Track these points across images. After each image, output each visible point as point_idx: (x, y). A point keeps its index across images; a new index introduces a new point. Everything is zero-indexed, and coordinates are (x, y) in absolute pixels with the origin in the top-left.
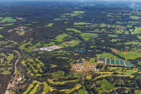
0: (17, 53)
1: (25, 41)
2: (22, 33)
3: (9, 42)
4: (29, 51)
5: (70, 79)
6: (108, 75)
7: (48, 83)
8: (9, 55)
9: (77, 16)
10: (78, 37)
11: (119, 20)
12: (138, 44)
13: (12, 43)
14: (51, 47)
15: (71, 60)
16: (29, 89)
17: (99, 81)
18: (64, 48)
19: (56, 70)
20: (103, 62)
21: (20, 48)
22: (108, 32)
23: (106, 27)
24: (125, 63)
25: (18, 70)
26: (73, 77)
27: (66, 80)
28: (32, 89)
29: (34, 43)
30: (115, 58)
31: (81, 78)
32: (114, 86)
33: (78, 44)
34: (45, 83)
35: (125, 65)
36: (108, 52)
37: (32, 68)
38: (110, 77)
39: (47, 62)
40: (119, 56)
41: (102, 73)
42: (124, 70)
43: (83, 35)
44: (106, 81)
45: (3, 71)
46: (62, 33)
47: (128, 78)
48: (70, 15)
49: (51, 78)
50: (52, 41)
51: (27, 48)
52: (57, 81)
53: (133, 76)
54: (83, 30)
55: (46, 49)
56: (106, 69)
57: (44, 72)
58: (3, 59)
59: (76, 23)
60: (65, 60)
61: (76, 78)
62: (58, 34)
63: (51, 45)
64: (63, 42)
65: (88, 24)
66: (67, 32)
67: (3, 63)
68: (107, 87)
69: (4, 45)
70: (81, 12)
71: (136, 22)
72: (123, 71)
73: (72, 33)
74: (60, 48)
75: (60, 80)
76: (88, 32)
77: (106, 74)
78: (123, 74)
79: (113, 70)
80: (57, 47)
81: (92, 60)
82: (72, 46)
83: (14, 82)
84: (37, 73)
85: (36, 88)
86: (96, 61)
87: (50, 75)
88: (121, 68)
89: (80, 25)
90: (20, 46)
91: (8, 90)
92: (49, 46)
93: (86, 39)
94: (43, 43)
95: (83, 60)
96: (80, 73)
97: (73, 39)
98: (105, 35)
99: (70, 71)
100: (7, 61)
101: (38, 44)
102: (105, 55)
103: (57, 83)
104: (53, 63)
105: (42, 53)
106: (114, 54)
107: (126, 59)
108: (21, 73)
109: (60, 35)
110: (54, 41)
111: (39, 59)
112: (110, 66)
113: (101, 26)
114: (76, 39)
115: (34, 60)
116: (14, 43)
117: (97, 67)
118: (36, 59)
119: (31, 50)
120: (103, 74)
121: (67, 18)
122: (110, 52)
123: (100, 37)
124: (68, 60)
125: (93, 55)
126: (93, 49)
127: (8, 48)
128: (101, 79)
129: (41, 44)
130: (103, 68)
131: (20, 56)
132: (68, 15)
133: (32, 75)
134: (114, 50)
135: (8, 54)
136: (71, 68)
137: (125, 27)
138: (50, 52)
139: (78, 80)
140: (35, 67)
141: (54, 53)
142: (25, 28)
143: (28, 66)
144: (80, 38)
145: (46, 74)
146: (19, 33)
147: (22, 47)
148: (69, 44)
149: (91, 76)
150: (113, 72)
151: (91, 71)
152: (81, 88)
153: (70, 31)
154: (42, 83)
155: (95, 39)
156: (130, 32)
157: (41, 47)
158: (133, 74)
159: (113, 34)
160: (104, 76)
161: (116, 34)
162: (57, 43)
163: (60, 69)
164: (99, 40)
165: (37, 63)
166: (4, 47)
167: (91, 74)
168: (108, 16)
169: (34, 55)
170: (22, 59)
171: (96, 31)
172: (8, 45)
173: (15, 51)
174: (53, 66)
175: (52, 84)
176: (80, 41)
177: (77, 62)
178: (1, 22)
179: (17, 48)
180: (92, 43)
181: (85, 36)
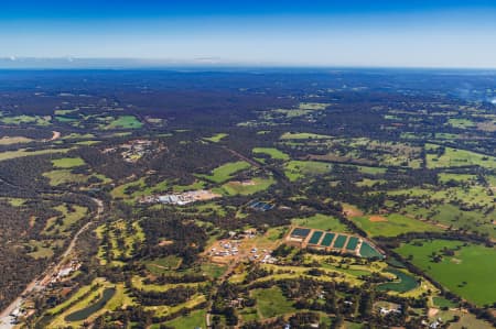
0: (97, 206)
1: (133, 176)
2: (133, 157)
3: (93, 178)
4: (132, 201)
5: (187, 281)
6: (293, 277)
7: (129, 286)
8: (74, 211)
9: (304, 115)
10: (273, 172)
11: (411, 130)
12: (424, 197)
13: (98, 181)
14: (190, 194)
15: (216, 229)
16: (75, 297)
17: (260, 289)
18: (221, 199)
19: (165, 252)
20: (300, 240)
21: (112, 193)
22: (363, 160)
23: (362, 148)
24: (359, 246)
25: (75, 248)
26: (200, 274)
27: (175, 281)
28: (82, 299)
29: (150, 182)
30: (340, 231)
31: (216, 279)
32: (294, 306)
33: (264, 188)
34: (120, 287)
35: (358, 250)
36: (328, 214)
37: (110, 245)
38: (294, 280)
39: (154, 233)
40: (353, 227)
41: (277, 268)
42: (344, 265)
43: (292, 165)
44: (279, 290)
45: (35, 250)
46: (235, 159)
47: (343, 287)
48: (285, 115)
49: (142, 275)
50: (200, 179)
51: (128, 193)
52: (152, 283)
53: (358, 283)
54: (295, 154)
55: (175, 198)
56: (297, 260)
57: (133, 259)
58: (55, 218)
59: (288, 135)
60: (200, 230)
61: (203, 279)
62: (223, 163)
63: (192, 190)
64: (227, 181)
65: (320, 137)
66: (250, 157)
67: (49, 230)
68: (273, 307)
69: (77, 185)
70: (318, 106)
71: (458, 137)
72: (340, 267)
73: (262, 161)
74: (213, 196)
75: (161, 281)
76: (307, 160)
77: (286, 272)
78: (334, 275)
79: (315, 263)
80: (206, 195)
81: (274, 231)
82: (246, 193)
83: (47, 278)
84: (117, 260)
85: (91, 297)
86: (281, 236)
87: (144, 267)
88: (339, 259)
89: (295, 141)
90: (115, 189)
91: (23, 297)
92: (185, 191)
93: (293, 178)
94: (175, 184)
95: (249, 231)
96: (222, 266)
97: (259, 175)
98: (350, 169)
99: (199, 258)
100: (61, 224)
101: (161, 186)
102: (319, 223)
103: (148, 288)
104: (167, 235)
105: (159, 207)
106: (343, 221)
107: (370, 235)
108: (80, 256)
109: (229, 165)
110: (204, 179)
111: (141, 225)
112: (312, 252)
113: (352, 145)
114: (267, 177)
115: (129, 225)
116: (102, 181)
117: (274, 254)
118: (134, 225)
119: (136, 198)
120: (280, 272)
121: (275, 121)
122: (334, 214)
123: (334, 172)
124: (209, 230)
125: (282, 220)
126: (294, 203)
127: (83, 192)
128: (265, 286)
129: (167, 185)
130: (290, 256)
131: (102, 214)
132: (281, 114)
133: (103, 262)
134: (350, 211)
135: (74, 207)
136: (203, 251)
137: (418, 149)
138: (182, 206)
139: (204, 284)
140: (121, 243)
141: (186, 211)
142: (149, 143)
143: (106, 240)
144: (279, 175)
145: (135, 263)
146: (127, 157)
147: (118, 192)
148: (242, 189)
149: (246, 273)
150: (309, 269)
151: (251, 262)
152: (201, 306)
153: (260, 155)
154: (113, 286)
155: (317, 177)
156: (424, 163)
157: (164, 193)
158: (363, 278)
159: (373, 166)
160: (277, 277)
161: (382, 167)
162: (208, 186)
163: (174, 253)
164: (328, 180)
165: (133, 231)
166: (74, 189)
167: (248, 269)
168: (387, 117)
169: (134, 212)
170: (99, 223)
171: (330, 156)
172: (86, 186)
173: (96, 200)
174: (164, 242)
175: (135, 289)
176: (275, 182)
177: (229, 236)
178: (106, 128)
179: (103, 193)
180: (303, 188)
181: (294, 170)
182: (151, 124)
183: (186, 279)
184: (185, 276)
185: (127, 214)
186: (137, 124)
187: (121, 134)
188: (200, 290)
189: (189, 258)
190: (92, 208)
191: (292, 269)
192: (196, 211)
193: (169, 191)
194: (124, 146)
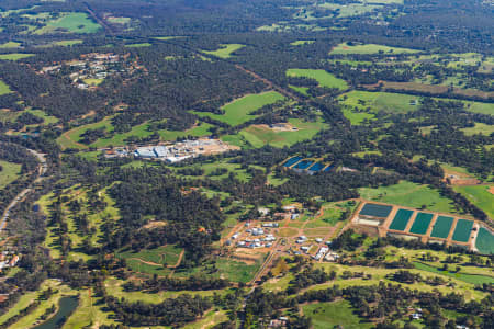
0: (37, 163)
1: (92, 113)
2: (89, 82)
3: (27, 115)
4: (93, 154)
5: (195, 287)
6: (368, 283)
7: (100, 293)
8: (0, 170)
9: (368, 14)
10: (323, 108)
13: (36, 120)
14: (188, 144)
15: (236, 203)
16: (13, 311)
17: (316, 302)
18: (240, 153)
19: (156, 239)
20: (376, 223)
21: (58, 140)
23: (470, 71)
24: (475, 234)
25: (8, 229)
26: (215, 276)
27: (177, 286)
28: (26, 312)
29: (120, 124)
30: (441, 209)
31: (242, 285)
33: (309, 136)
34: (86, 295)
35: (473, 242)
36: (421, 182)
37: (64, 226)
38: (371, 289)
39: (135, 207)
40: (461, 203)
41: (340, 269)
42: (452, 267)
43: (352, 99)
44: (347, 304)
46: (257, 89)
47: (452, 302)
48: (336, 13)
49: (121, 276)
50: (202, 120)
51: (86, 142)
52: (138, 289)
53: (477, 297)
54: (358, 80)
55: (162, 151)
56: (373, 256)
57: (104, 249)
59: (341, 48)
60: (209, 205)
61: (221, 285)
62: (240, 93)
63: (190, 138)
64: (247, 124)
65: (397, 51)
66: (282, 84)
72: (444, 269)
73: (303, 90)
74: (225, 148)
75: (153, 286)
76: (378, 90)
77: (359, 275)
78: (436, 282)
79: (403, 262)
80: (214, 147)
81: (332, 209)
82: (279, 145)
84: (76, 250)
85: (40, 311)
86: (344, 217)
87: (122, 264)
88: (443, 256)
89: (356, 57)
90: (64, 134)
92: (179, 140)
93: (355, 120)
94: (160, 127)
95: (290, 207)
96: (249, 263)
97: (299, 114)
98: (452, 105)
99: (212, 250)
101: (139, 131)
102: (406, 194)
103: (133, 298)
104: (157, 212)
105: (138, 165)
106: (446, 192)
107: (492, 218)
108: (16, 244)
109: (248, 96)
110: (209, 121)
111: (112, 194)
112: (397, 243)
113: (452, 64)
114: (313, 117)
115: (92, 194)
116: (42, 120)
117: (334, 246)
118: (100, 194)
119: (99, 151)
120: (346, 276)
121: (320, 24)
122: (429, 182)
123: (424, 110)
124: (225, 203)
125: (344, 190)
126: (360, 161)
127: (13, 139)
128: (323, 297)
129: (150, 129)
131: (46, 175)
132: (328, 12)
133: (55, 254)
134: (455, 176)
136: (217, 239)
138: (176, 165)
139: (222, 293)
140: (81, 223)
141: (184, 173)
142: (114, 58)
143: (56, 218)
144: (332, 115)
145: (107, 257)
146: (80, 81)
147: (69, 139)
148: (273, 137)
149: (290, 277)
150: (394, 271)
151: (297, 259)
153: (300, 82)
154: (74, 293)
155: (397, 119)
157: (144, 142)
158: (485, 288)
159: (489, 101)
160: (343, 284)
162: (217, 131)
163: (170, 242)
164: (414, 125)
165: (100, 205)
167: (294, 270)
169: (99, 173)
170: (43, 190)
171: (417, 84)
172: (16, 128)
173: (34, 152)
174: (153, 224)
175: (111, 299)
176: (326, 127)
177: (259, 215)
178: (39, 32)
179: (45, 141)
180: (374, 136)
181: (357, 106)
182: (113, 27)
183: (194, 285)
184: (192, 278)
185: (87, 175)
186: (91, 27)
187: (65, 43)
188: (217, 302)
189: (195, 250)
190: (29, 165)
191: (367, 271)
192: (200, 172)
193: (152, 140)
194: (74, 63)
